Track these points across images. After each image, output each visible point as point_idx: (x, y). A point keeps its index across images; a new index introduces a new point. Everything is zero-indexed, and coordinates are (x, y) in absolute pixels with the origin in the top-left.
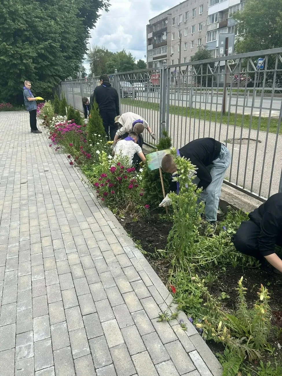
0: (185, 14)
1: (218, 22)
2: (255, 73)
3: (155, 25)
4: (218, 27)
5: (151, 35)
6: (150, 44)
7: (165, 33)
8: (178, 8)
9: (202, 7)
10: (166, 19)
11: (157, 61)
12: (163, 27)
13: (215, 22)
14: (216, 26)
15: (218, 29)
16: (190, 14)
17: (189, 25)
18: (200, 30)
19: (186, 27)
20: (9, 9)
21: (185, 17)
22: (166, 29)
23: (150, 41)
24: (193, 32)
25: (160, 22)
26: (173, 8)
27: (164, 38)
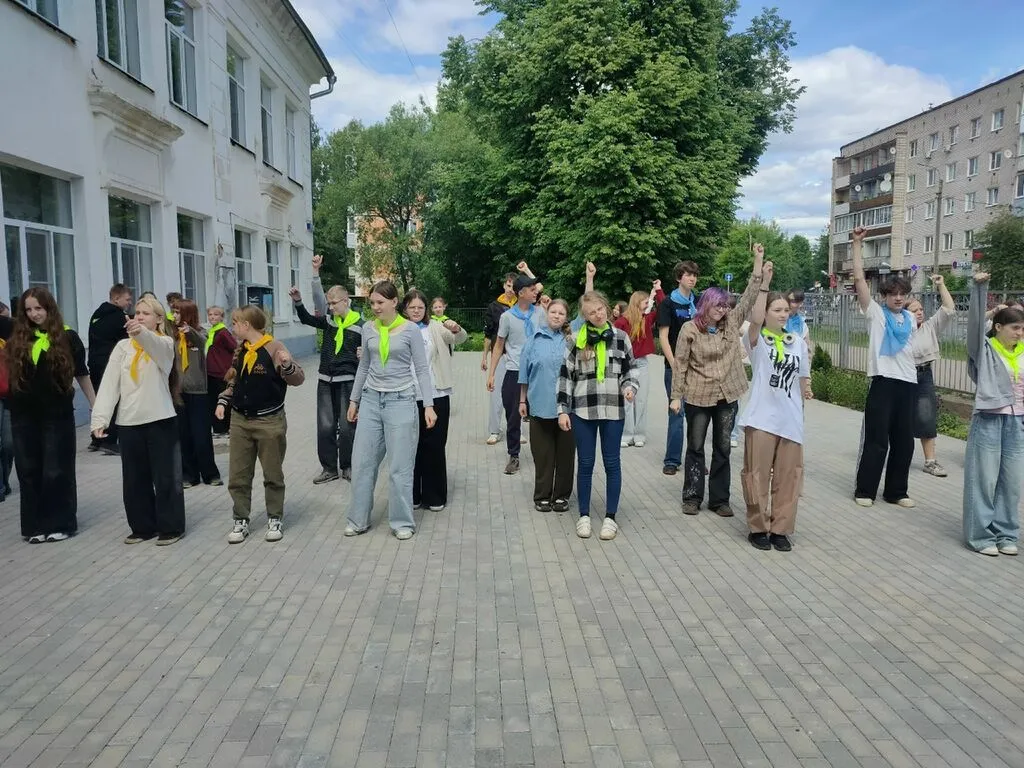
0: (947, 132)
3: (857, 158)
5: (844, 182)
6: (840, 202)
7: (888, 177)
8: (927, 118)
9: (999, 114)
10: (893, 143)
12: (882, 162)
16: (964, 132)
17: (961, 156)
18: (993, 167)
19: (951, 161)
21: (946, 139)
22: (890, 168)
23: (841, 194)
24: (971, 173)
25: (873, 152)
27: (885, 186)
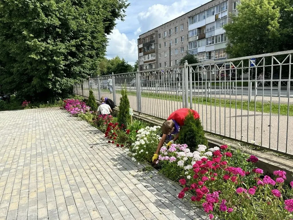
0: (169, 31)
1: (197, 35)
2: (235, 69)
3: (144, 39)
4: (198, 39)
5: (141, 46)
6: (140, 52)
7: (153, 44)
8: (163, 27)
9: (182, 26)
10: (154, 34)
11: (147, 64)
13: (194, 36)
14: (196, 38)
15: (197, 40)
16: (173, 31)
17: (173, 38)
18: (182, 41)
19: (170, 39)
20: (43, 4)
21: (169, 33)
22: (153, 42)
23: (140, 50)
24: (176, 43)
25: (148, 37)
26: (158, 27)
27: (153, 47)
